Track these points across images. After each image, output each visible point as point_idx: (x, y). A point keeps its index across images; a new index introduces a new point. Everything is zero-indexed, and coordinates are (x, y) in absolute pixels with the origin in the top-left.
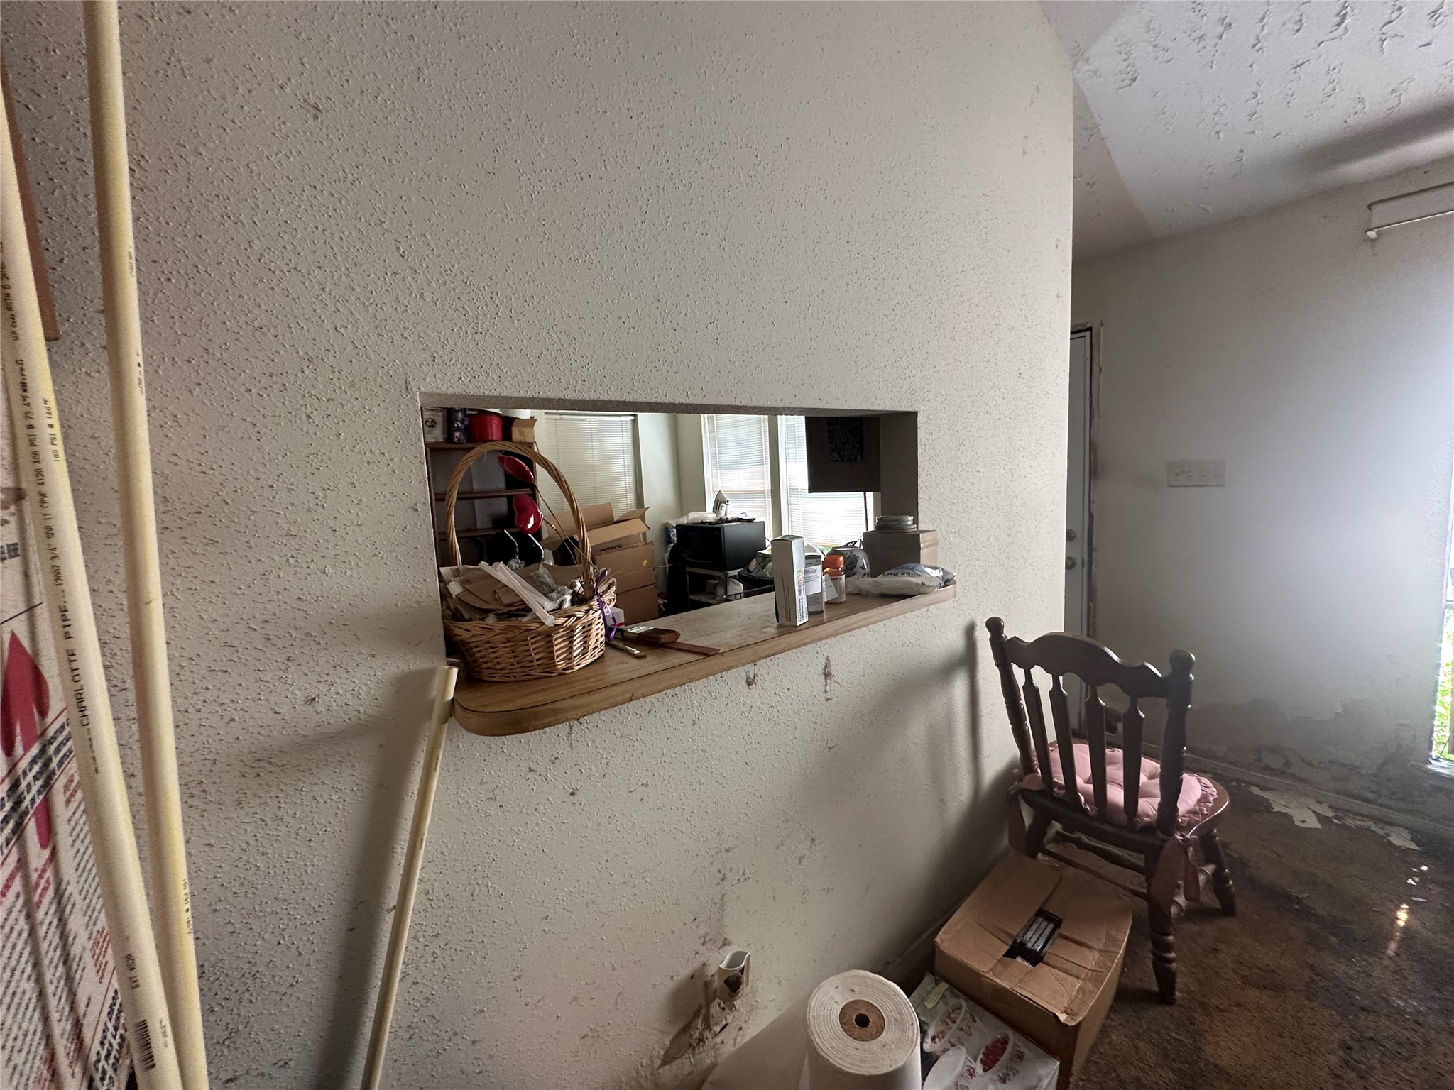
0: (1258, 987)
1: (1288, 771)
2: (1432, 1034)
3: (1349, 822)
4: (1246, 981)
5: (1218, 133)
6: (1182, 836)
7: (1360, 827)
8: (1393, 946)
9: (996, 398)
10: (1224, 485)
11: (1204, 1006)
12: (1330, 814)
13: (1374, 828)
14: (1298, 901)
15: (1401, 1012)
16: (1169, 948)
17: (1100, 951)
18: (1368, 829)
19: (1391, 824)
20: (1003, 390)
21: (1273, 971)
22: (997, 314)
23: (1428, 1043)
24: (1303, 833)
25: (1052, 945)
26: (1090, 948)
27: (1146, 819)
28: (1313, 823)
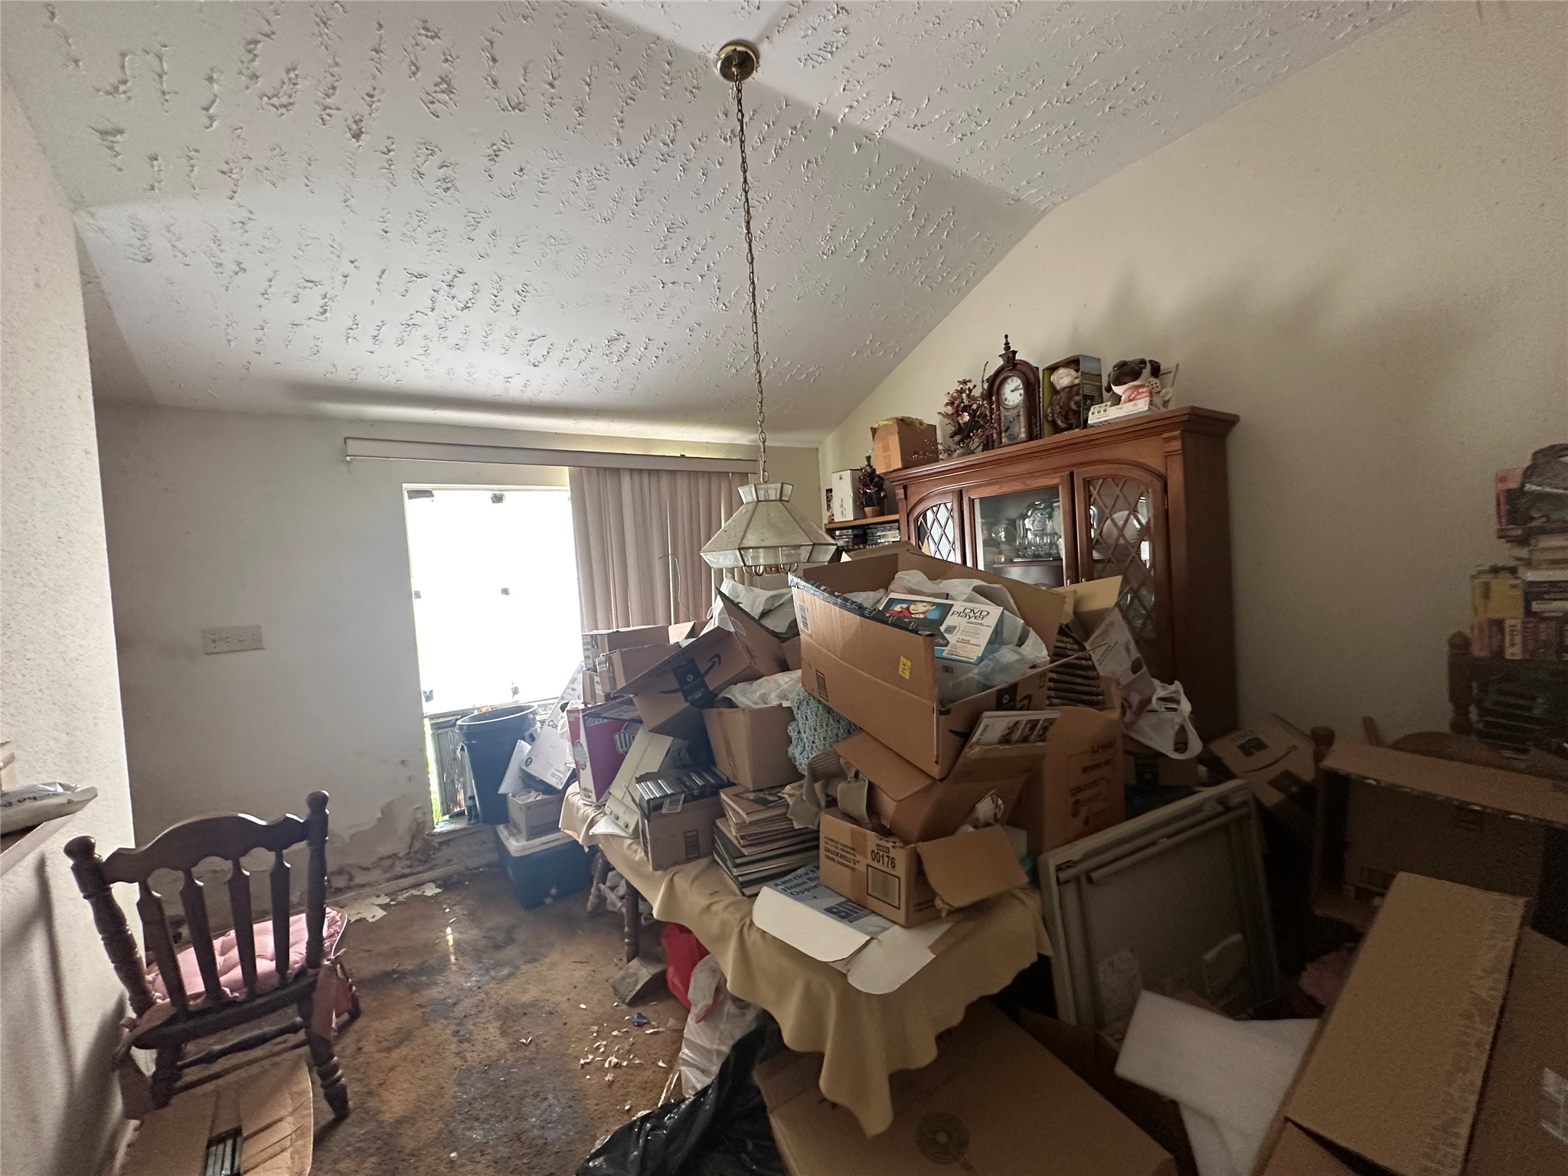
0: (397, 1047)
1: (353, 883)
2: (487, 987)
3: (401, 898)
4: (388, 1050)
5: (229, 341)
6: (328, 960)
7: (408, 897)
8: (453, 958)
9: (39, 566)
10: (263, 648)
11: (370, 1093)
12: (387, 900)
13: (415, 892)
14: (394, 971)
15: (470, 989)
16: (336, 1068)
17: (291, 1114)
18: (412, 895)
19: (423, 884)
20: (44, 557)
21: (401, 1028)
22: (28, 465)
23: (487, 994)
24: (378, 925)
25: (240, 1156)
26: (280, 1120)
27: (296, 966)
28: (380, 913)
